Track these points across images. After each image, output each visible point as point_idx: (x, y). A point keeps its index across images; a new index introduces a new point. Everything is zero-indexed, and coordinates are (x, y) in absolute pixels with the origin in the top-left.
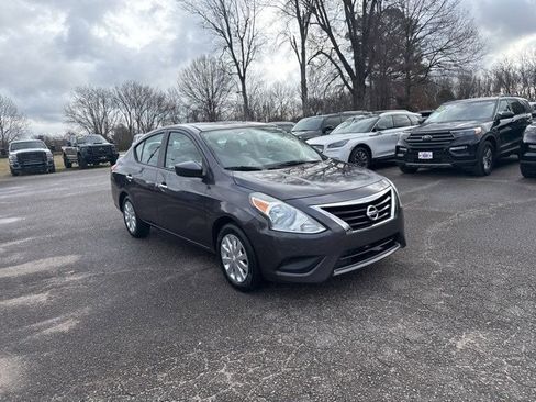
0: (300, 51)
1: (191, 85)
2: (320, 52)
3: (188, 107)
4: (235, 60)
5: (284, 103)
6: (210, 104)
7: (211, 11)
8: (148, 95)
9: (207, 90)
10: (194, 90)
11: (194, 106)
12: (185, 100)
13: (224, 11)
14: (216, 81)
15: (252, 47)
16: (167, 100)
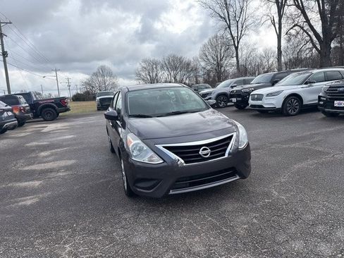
1: (207, 54)
2: (296, 25)
3: (205, 68)
4: (232, 36)
5: (270, 62)
6: (218, 66)
7: (218, 6)
8: (181, 62)
9: (217, 57)
10: (209, 57)
11: (209, 68)
12: (203, 64)
13: (226, 4)
14: (222, 51)
15: (244, 26)
16: (192, 65)
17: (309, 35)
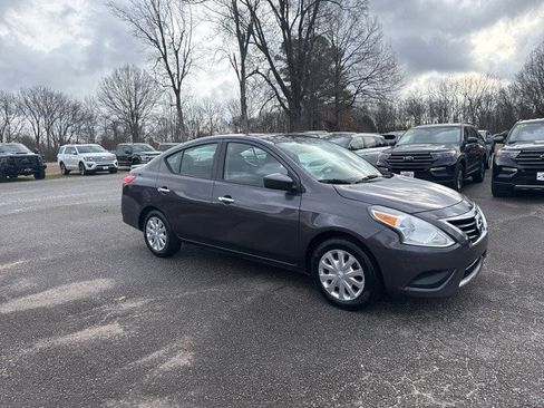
0: (240, 69)
1: (112, 95)
2: (257, 71)
3: (107, 118)
4: (170, 72)
6: (133, 116)
7: (144, 20)
8: (61, 103)
9: (130, 101)
10: (115, 100)
11: (114, 117)
12: (105, 110)
13: (160, 22)
14: (139, 92)
15: (188, 61)
16: (83, 110)
17: (274, 89)
